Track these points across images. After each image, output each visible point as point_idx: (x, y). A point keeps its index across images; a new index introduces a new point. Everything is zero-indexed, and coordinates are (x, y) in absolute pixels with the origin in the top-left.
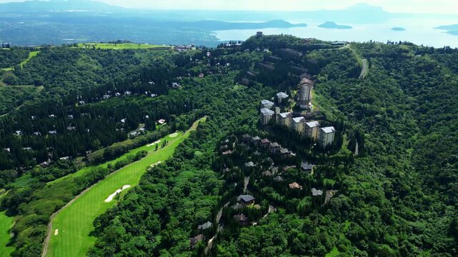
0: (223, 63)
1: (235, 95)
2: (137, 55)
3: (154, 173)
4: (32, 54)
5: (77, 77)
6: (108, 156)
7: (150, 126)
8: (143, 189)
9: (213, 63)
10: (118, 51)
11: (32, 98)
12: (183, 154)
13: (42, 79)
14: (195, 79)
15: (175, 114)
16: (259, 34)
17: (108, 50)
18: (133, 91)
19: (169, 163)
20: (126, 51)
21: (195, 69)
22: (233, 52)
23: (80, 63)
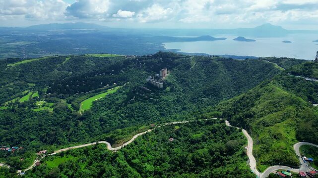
0: (142, 63)
1: (142, 75)
2: (110, 60)
3: (110, 95)
4: (67, 59)
5: (85, 69)
6: (96, 92)
7: (111, 84)
8: (105, 98)
9: (138, 64)
10: (102, 58)
11: (68, 76)
12: (119, 91)
13: (71, 69)
14: (130, 69)
15: (120, 81)
16: (160, 52)
17: (98, 57)
18: (106, 73)
19: (114, 93)
20: (105, 58)
21: (130, 66)
22: (148, 59)
23: (86, 63)
